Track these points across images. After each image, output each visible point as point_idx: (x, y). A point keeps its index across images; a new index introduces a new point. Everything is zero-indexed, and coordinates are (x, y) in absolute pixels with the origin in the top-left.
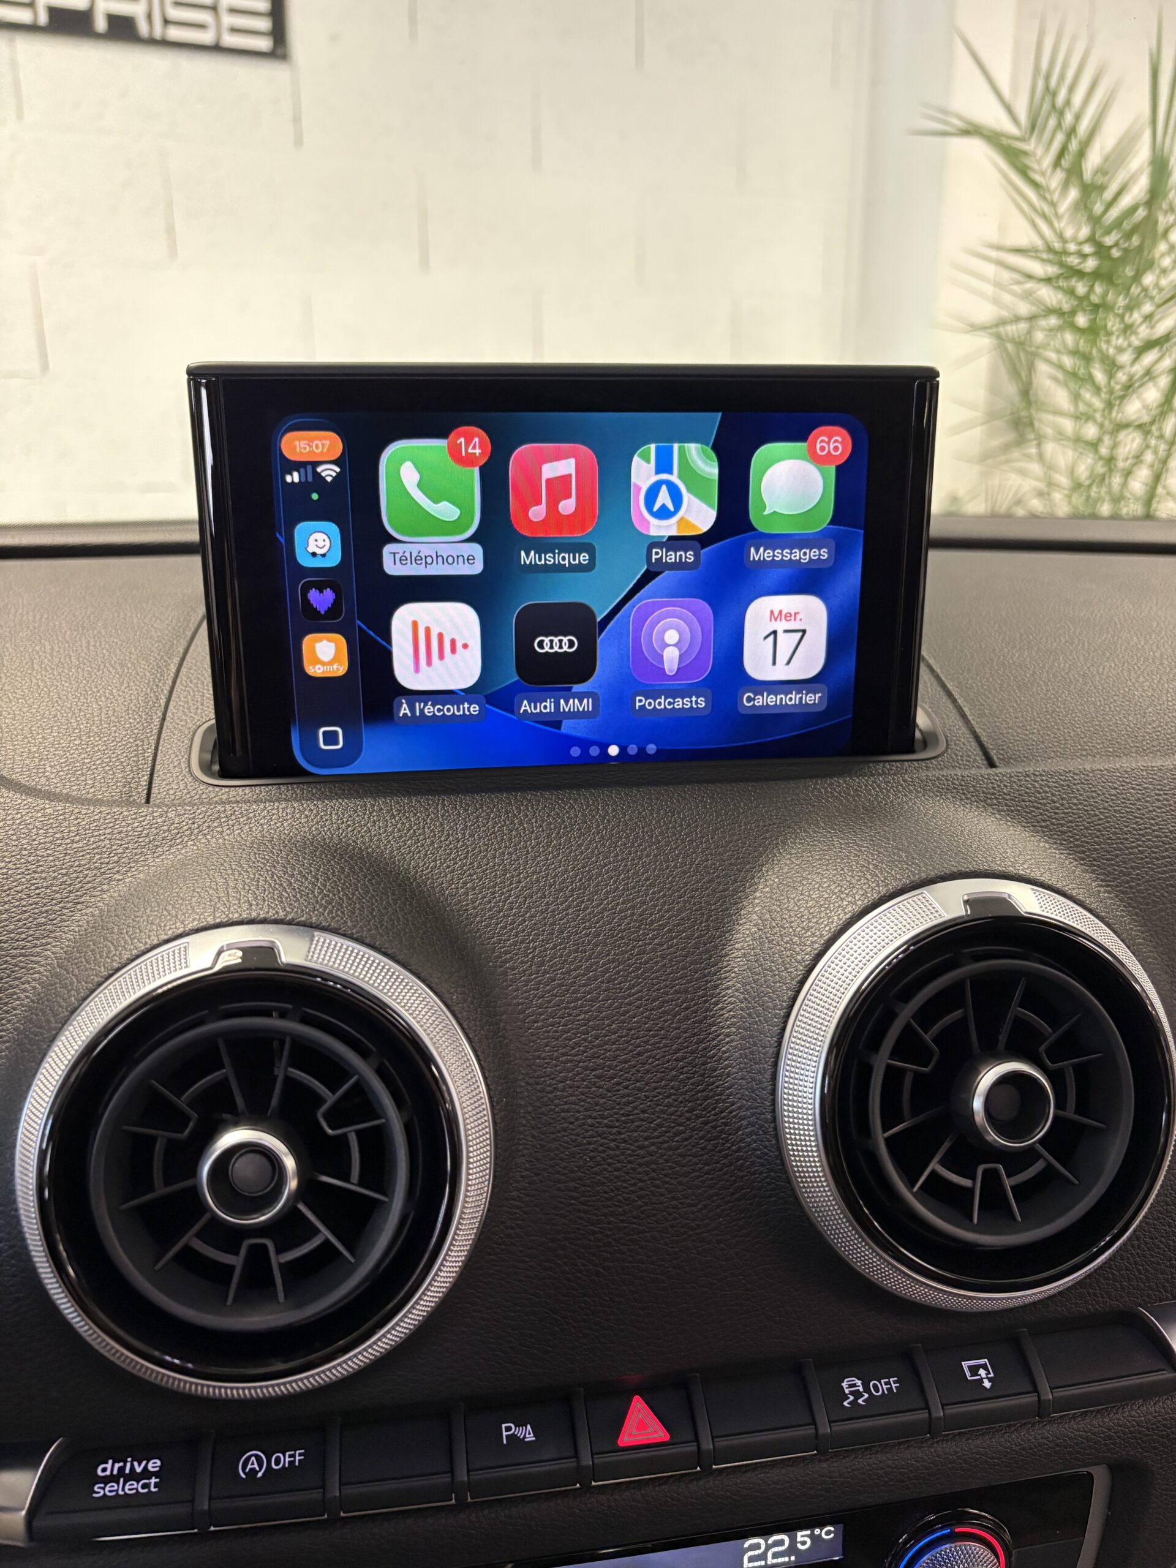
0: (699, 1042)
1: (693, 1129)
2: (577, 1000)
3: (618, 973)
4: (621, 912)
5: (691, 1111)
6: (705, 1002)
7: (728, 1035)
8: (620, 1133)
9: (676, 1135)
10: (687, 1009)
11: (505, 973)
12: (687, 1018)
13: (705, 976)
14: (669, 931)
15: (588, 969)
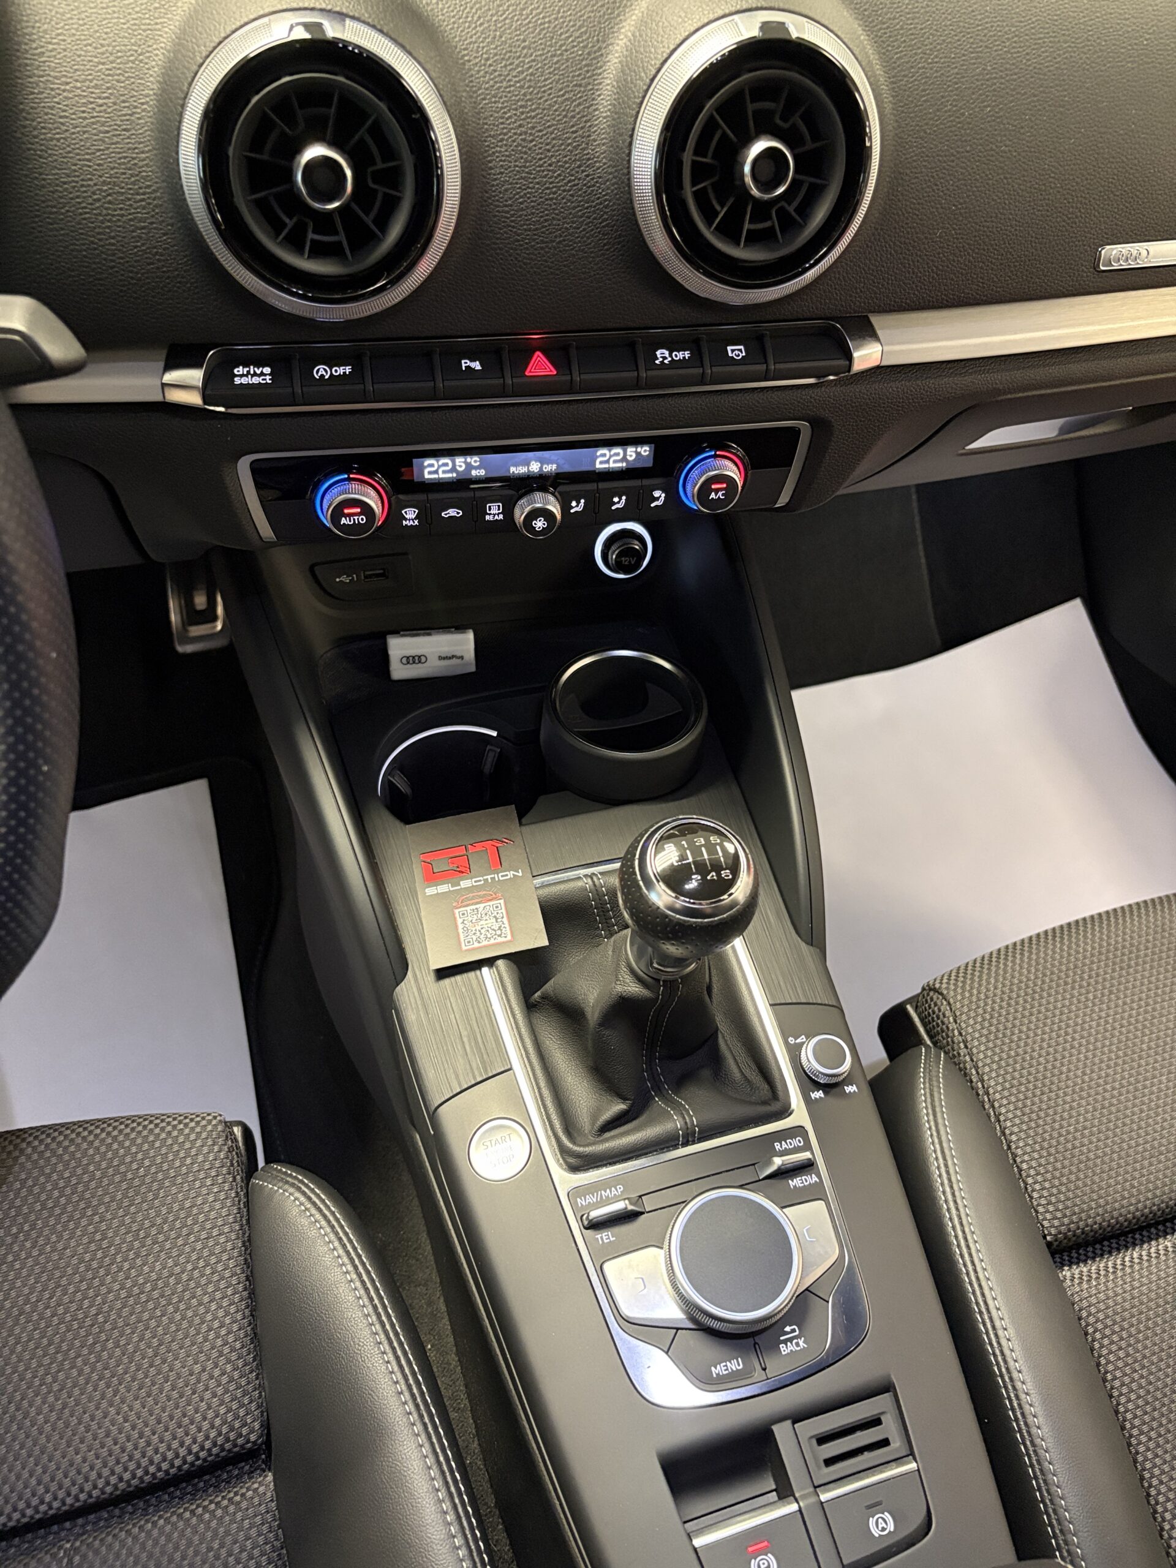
0: (586, 122)
1: (579, 179)
2: (510, 86)
3: (537, 69)
4: (541, 24)
5: (579, 167)
6: (593, 94)
7: (605, 118)
8: (535, 178)
9: (569, 181)
10: (580, 97)
11: (464, 64)
12: (579, 104)
13: (594, 75)
14: (572, 41)
15: (518, 66)
